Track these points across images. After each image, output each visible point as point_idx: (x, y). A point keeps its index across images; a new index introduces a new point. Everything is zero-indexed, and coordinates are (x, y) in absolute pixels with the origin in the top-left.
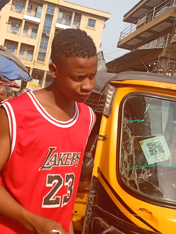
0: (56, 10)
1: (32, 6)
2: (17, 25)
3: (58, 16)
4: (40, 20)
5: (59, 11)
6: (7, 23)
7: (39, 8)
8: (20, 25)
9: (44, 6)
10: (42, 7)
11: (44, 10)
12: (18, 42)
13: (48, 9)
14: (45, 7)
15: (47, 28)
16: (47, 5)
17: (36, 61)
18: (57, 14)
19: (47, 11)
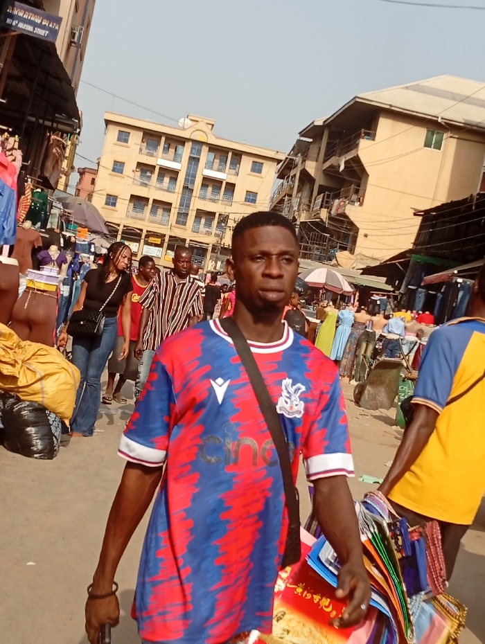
0: (205, 149)
1: (170, 144)
2: (148, 174)
3: (207, 158)
4: (181, 166)
5: (209, 151)
6: (133, 171)
7: (180, 147)
8: (152, 172)
9: (186, 144)
10: (184, 145)
11: (186, 151)
12: (149, 199)
13: (192, 149)
14: (189, 145)
15: (191, 177)
16: (190, 143)
17: (174, 224)
18: (205, 155)
19: (191, 152)
